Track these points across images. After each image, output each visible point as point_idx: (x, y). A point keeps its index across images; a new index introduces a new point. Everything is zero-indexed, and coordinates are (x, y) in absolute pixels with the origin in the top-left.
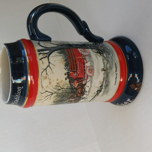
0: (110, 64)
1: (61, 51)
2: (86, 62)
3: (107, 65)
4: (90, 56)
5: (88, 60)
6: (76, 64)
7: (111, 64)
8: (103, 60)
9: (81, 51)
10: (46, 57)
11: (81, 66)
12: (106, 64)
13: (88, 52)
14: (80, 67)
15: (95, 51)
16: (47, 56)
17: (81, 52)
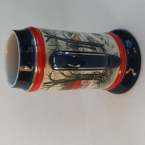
1: (64, 83)
9: (83, 82)
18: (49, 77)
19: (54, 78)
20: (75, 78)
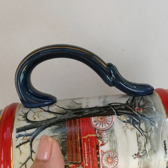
0: (151, 144)
1: (57, 127)
2: (102, 145)
3: (145, 146)
4: (111, 131)
5: (106, 139)
6: (81, 150)
7: (154, 143)
8: (138, 136)
9: (95, 122)
10: (28, 141)
11: (92, 152)
12: (143, 144)
13: (110, 123)
14: (88, 154)
15: (125, 120)
16: (31, 139)
17: (95, 124)
18: (24, 117)
19: (33, 118)
20: (74, 114)
